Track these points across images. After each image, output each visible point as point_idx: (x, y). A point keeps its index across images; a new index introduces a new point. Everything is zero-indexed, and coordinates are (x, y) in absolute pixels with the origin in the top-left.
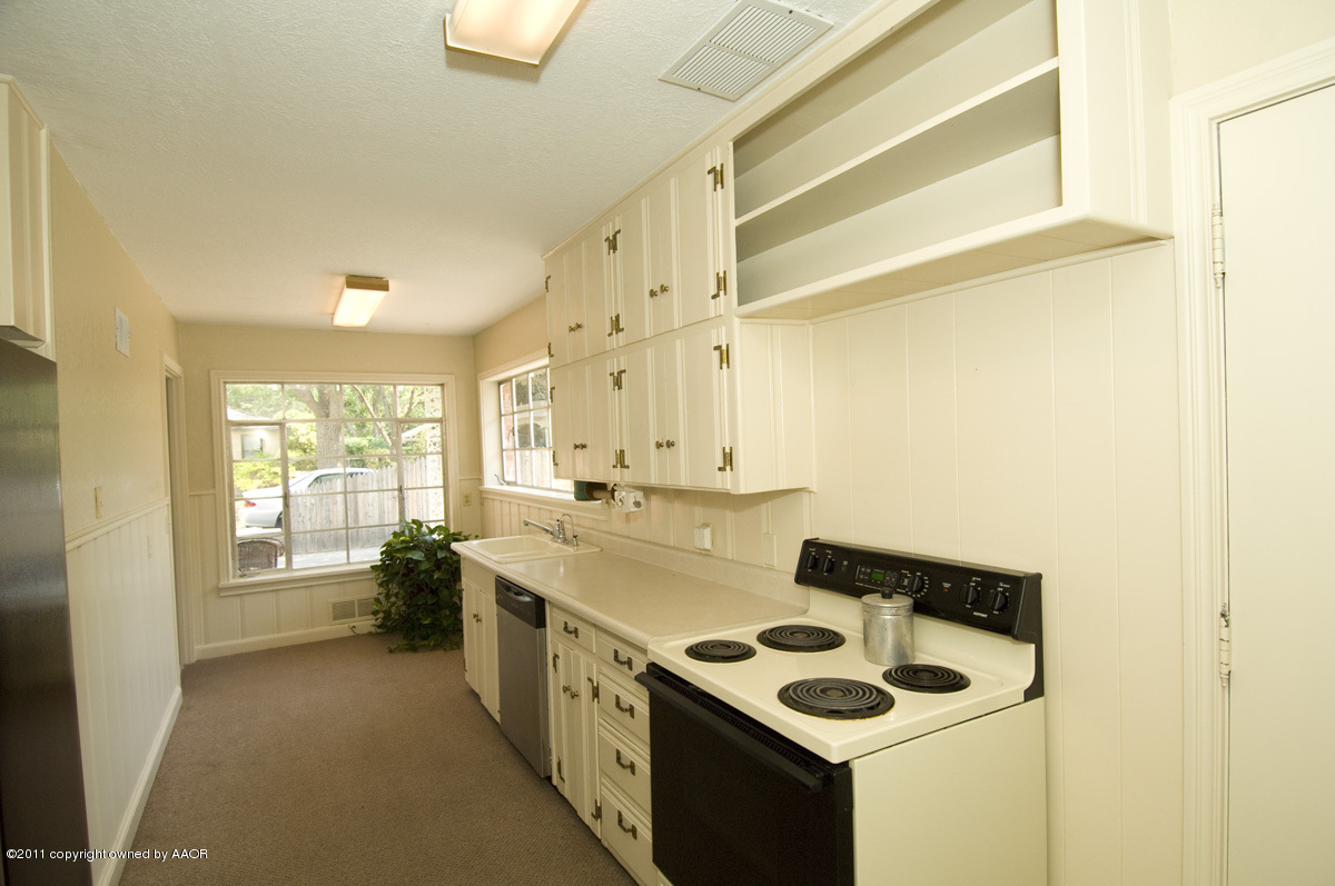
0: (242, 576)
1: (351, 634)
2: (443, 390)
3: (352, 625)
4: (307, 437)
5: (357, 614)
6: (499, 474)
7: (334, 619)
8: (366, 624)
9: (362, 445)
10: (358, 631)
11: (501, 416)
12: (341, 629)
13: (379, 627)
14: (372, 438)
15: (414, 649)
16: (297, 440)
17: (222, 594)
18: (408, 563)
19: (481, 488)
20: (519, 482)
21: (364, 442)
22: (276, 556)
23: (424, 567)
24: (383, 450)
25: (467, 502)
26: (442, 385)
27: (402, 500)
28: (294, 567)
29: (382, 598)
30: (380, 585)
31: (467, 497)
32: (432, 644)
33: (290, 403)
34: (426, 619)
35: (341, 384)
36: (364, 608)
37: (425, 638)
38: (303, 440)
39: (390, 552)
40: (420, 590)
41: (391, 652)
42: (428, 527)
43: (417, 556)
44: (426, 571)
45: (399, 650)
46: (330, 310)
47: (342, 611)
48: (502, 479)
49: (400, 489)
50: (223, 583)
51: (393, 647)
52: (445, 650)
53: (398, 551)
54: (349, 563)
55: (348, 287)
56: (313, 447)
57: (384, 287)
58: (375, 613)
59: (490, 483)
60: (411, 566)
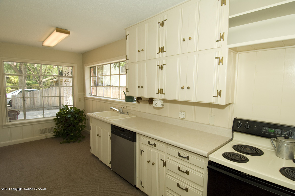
0: (10, 122)
1: (46, 138)
2: (73, 68)
3: (46, 135)
4: (14, 80)
5: (47, 132)
6: (90, 93)
7: (41, 134)
8: (51, 135)
9: (30, 83)
10: (48, 137)
11: (91, 77)
12: (43, 137)
13: (55, 136)
14: (33, 81)
15: (69, 142)
16: (11, 81)
17: (4, 127)
18: (66, 118)
19: (85, 97)
20: (97, 96)
21: (31, 82)
22: (17, 115)
23: (71, 119)
24: (37, 84)
25: (80, 100)
26: (72, 67)
27: (60, 99)
28: (27, 119)
29: (57, 128)
30: (56, 124)
31: (80, 99)
32: (74, 141)
33: (8, 71)
34: (72, 134)
35: (41, 64)
36: (50, 130)
37: (71, 139)
38: (13, 81)
39: (59, 115)
40: (70, 126)
41: (61, 143)
42: (70, 107)
43: (69, 116)
44: (72, 120)
45: (64, 143)
46: (43, 40)
47: (42, 132)
48: (91, 94)
49: (60, 96)
50: (4, 124)
51: (62, 142)
52: (78, 142)
53: (63, 114)
54: (44, 117)
55: (56, 31)
56: (16, 83)
57: (68, 33)
58: (54, 132)
59: (88, 95)
60: (67, 119)
